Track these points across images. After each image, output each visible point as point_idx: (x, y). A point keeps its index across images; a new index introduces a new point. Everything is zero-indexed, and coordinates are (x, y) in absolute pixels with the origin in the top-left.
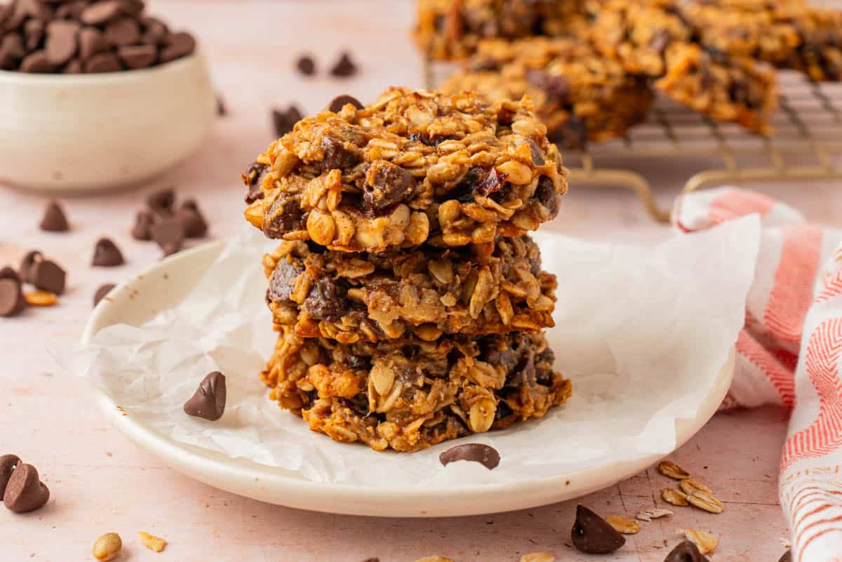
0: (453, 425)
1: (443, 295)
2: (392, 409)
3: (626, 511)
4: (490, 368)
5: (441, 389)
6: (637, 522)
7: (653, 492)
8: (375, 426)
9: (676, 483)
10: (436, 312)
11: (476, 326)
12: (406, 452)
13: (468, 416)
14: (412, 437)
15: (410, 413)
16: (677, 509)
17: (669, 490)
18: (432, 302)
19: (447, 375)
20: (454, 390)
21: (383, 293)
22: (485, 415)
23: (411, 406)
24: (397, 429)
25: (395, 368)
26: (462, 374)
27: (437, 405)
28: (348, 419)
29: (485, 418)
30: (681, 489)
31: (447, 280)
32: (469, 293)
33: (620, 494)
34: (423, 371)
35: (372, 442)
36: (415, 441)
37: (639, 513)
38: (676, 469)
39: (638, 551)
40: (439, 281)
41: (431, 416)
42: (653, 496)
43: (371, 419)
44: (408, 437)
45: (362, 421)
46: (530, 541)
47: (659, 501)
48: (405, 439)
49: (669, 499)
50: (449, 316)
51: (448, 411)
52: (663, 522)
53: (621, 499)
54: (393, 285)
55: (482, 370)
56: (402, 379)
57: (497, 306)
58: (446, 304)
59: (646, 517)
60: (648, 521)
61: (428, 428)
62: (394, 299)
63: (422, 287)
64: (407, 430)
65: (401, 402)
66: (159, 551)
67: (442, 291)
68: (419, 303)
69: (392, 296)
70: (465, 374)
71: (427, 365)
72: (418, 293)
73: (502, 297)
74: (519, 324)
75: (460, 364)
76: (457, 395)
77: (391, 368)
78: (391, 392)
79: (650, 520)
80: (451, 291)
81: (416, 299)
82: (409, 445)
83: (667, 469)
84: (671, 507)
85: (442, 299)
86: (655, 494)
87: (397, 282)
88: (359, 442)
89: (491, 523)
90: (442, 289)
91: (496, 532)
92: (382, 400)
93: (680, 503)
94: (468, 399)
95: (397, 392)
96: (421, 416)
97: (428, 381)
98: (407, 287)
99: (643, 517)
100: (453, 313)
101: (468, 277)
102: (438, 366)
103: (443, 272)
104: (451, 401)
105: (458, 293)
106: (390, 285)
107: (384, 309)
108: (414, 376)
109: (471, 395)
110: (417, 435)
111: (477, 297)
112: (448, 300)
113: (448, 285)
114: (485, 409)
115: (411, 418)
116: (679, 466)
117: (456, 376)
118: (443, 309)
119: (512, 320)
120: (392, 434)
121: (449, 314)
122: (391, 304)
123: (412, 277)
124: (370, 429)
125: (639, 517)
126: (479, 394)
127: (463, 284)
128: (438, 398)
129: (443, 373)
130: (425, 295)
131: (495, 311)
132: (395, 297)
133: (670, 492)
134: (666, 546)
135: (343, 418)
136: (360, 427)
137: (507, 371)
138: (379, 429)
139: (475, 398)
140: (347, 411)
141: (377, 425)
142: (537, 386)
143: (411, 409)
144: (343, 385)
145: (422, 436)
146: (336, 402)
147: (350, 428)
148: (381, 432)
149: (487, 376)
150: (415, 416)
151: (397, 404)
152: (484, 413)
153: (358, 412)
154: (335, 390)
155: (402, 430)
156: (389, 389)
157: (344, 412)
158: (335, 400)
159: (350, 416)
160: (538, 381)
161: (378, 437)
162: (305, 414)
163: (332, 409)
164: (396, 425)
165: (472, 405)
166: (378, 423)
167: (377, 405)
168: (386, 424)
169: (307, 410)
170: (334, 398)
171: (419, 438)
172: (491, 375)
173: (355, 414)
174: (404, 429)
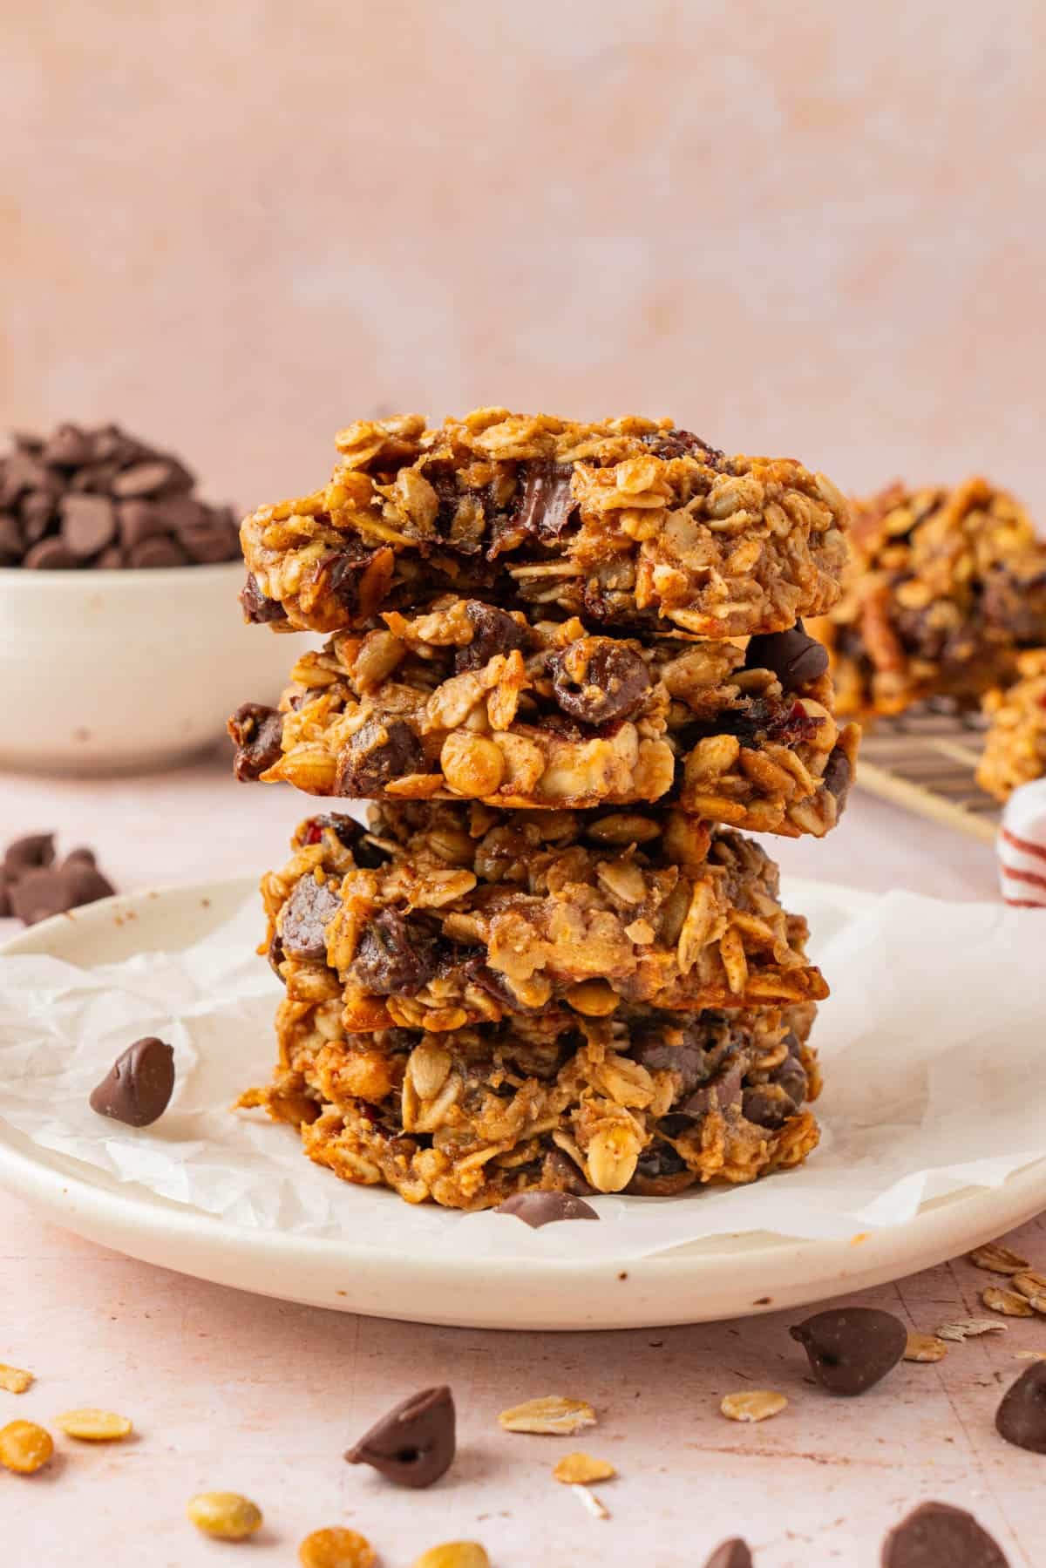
0: (555, 1169)
1: (629, 924)
2: (441, 1126)
3: (916, 1326)
4: (641, 1071)
5: (535, 1099)
6: (940, 1341)
7: (962, 1294)
8: (409, 1155)
9: (1007, 1280)
10: (617, 956)
11: (681, 992)
12: (457, 1208)
13: (585, 1156)
14: (465, 1180)
15: (473, 1136)
16: (1012, 1321)
17: (993, 1290)
18: (609, 935)
19: (554, 1076)
20: (559, 1102)
21: (517, 917)
22: (615, 1157)
23: (473, 1123)
24: (443, 1162)
26: (580, 1076)
27: (524, 1129)
28: (363, 1140)
29: (618, 1162)
30: (1017, 1289)
31: (636, 896)
32: (677, 924)
33: (900, 1298)
34: (506, 1062)
35: (405, 1186)
36: (474, 1189)
37: (941, 1327)
38: (1004, 1256)
39: (945, 1391)
40: (620, 899)
41: (508, 1146)
42: (964, 1301)
43: (405, 1144)
44: (459, 1179)
45: (387, 1144)
46: (738, 1374)
47: (977, 1309)
48: (454, 1182)
49: (996, 1305)
50: (639, 965)
51: (546, 1141)
52: (989, 1343)
53: (905, 1306)
54: (534, 904)
55: (622, 1073)
56: (463, 1072)
57: (724, 953)
58: (635, 940)
59: (957, 1333)
60: (959, 1341)
61: (508, 1170)
62: (537, 928)
63: (589, 909)
64: (460, 1167)
65: (455, 1113)
66: (19, 1392)
67: (628, 915)
68: (584, 938)
69: (533, 923)
70: (588, 1075)
71: (515, 1053)
72: (582, 919)
73: (733, 937)
74: (762, 991)
75: (579, 1057)
76: (566, 1113)
77: (448, 1051)
78: (440, 1092)
79: (963, 1339)
80: (644, 915)
81: (580, 929)
82: (461, 1195)
83: (986, 1257)
84: (1000, 1318)
85: (628, 931)
86: (966, 1297)
87: (541, 898)
88: (383, 1185)
89: (659, 1345)
90: (627, 912)
91: (669, 1361)
92: (424, 1106)
93: (1017, 1311)
94: (587, 1122)
95: (451, 1094)
96: (492, 1144)
97: (513, 1081)
98: (563, 906)
99: (950, 1335)
100: (647, 958)
101: (673, 893)
102: (538, 1058)
103: (627, 884)
104: (553, 1123)
105: (656, 921)
106: (529, 905)
107: (519, 949)
108: (486, 1068)
109: (594, 1117)
110: (478, 1176)
111: (691, 933)
112: (641, 933)
113: (638, 905)
114: (618, 1144)
115: (472, 1146)
116: (1010, 1251)
117: (568, 1079)
118: (629, 950)
119: (747, 983)
120: (433, 1171)
121: (639, 959)
122: (532, 939)
123: (569, 889)
124: (400, 1159)
125: (941, 1335)
126: (610, 1116)
127: (664, 905)
128: (525, 1115)
129: (545, 1071)
130: (595, 923)
131: (718, 964)
132: (539, 923)
133: (997, 1293)
134: (1000, 1381)
135: (358, 1136)
136: (383, 1154)
137: (682, 1087)
138: (416, 1161)
139: (600, 1121)
140: (365, 1123)
141: (414, 1153)
142: (740, 1121)
143: (474, 1128)
144: (359, 1075)
145: (491, 1182)
146: (351, 1108)
147: (365, 1155)
148: (418, 1166)
149: (633, 1086)
150: (478, 1143)
151: (449, 1117)
152: (616, 1152)
153: (384, 1128)
154: (345, 1083)
155: (451, 1165)
156: (438, 1087)
157: (358, 1124)
158: (348, 1103)
159: (369, 1132)
160: (745, 1113)
161: (413, 1177)
162: (307, 1131)
163: (345, 1121)
164: (444, 1155)
165: (593, 1134)
166: (415, 1149)
167: (416, 1116)
168: (428, 1152)
169: (310, 1122)
170: (347, 1100)
171: (482, 1184)
172: (642, 1085)
173: (378, 1131)
174: (455, 1163)
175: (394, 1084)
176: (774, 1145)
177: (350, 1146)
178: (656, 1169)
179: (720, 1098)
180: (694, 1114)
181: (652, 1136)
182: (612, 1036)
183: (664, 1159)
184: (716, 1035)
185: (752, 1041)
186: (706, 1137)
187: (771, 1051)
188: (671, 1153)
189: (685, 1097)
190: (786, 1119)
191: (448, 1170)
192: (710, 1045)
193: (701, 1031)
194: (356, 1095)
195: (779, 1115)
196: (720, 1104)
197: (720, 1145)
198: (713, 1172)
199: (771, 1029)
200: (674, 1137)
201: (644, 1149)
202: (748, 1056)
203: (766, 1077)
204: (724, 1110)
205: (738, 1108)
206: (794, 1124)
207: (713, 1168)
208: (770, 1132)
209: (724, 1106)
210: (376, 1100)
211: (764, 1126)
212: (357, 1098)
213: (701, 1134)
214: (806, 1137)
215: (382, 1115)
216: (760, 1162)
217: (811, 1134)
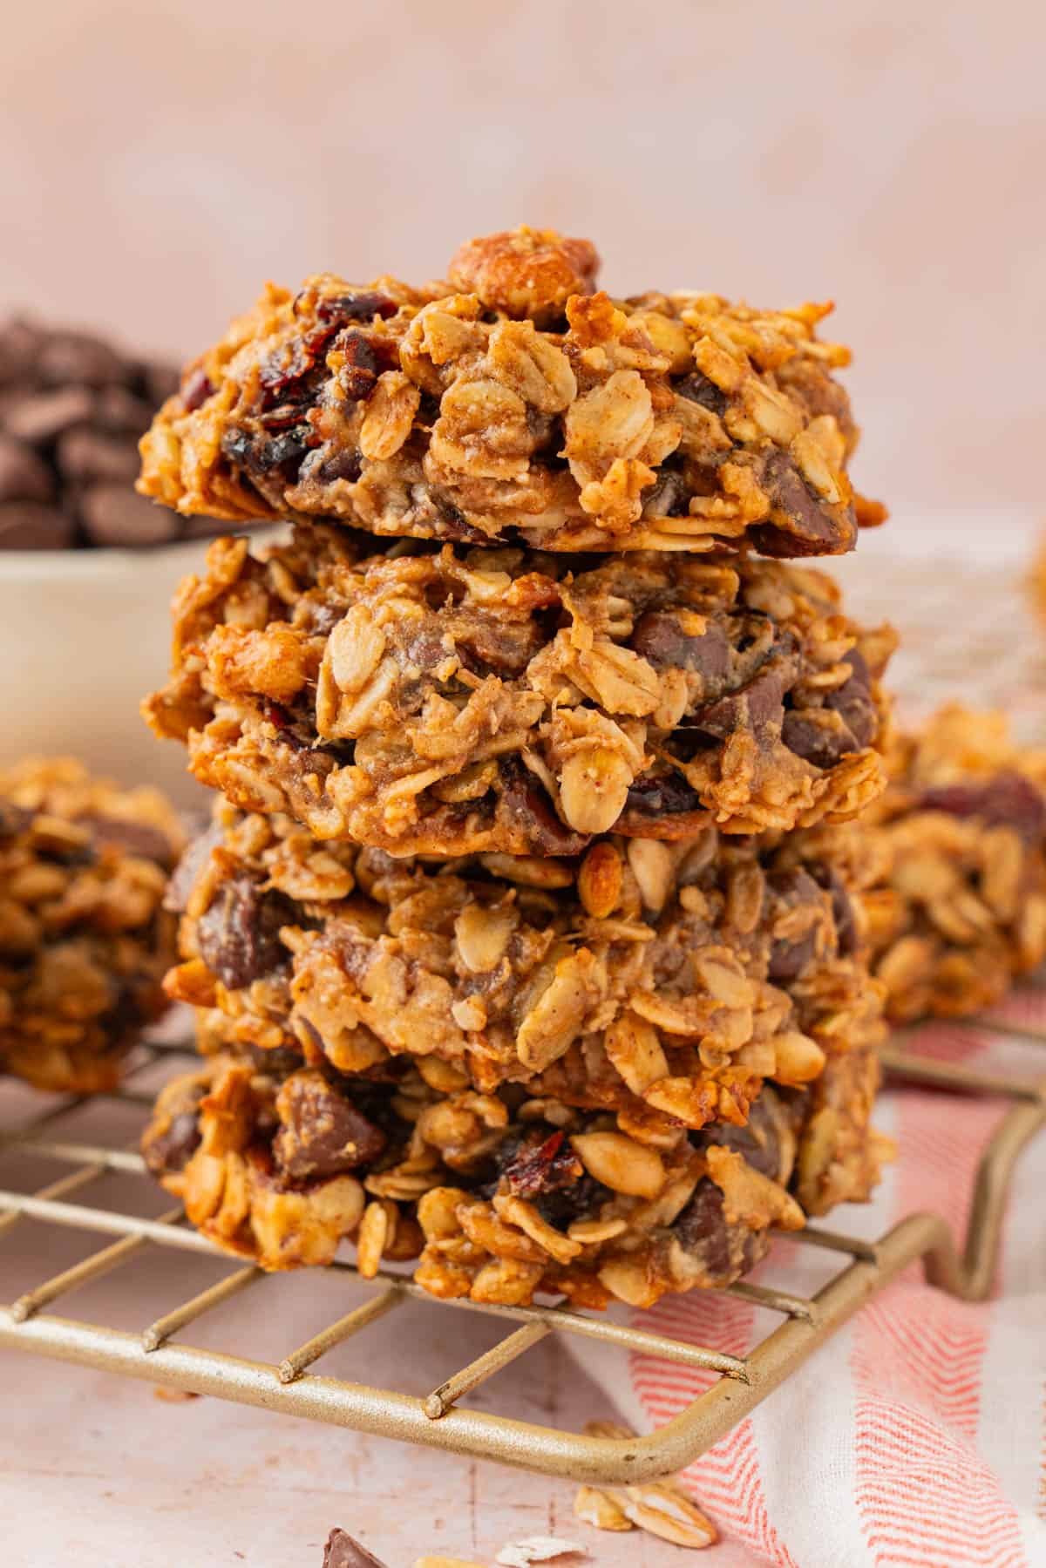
2: (368, 730)
4: (643, 667)
5: (495, 705)
8: (323, 774)
13: (559, 783)
14: (391, 813)
15: (408, 750)
18: (433, 1008)
19: (521, 667)
20: (530, 710)
22: (598, 790)
23: (410, 732)
24: (365, 785)
25: (391, 626)
26: (558, 666)
27: (479, 745)
28: (265, 750)
29: (600, 795)
31: (482, 964)
34: (459, 645)
35: (316, 816)
36: (402, 826)
40: (463, 963)
41: (456, 769)
43: (319, 758)
44: (383, 811)
45: (295, 758)
48: (376, 815)
54: (361, 944)
55: (616, 665)
56: (402, 655)
58: (460, 1022)
61: (453, 805)
62: (350, 978)
63: (418, 966)
64: (387, 793)
65: (386, 713)
67: (464, 987)
68: (402, 1003)
70: (568, 668)
71: (474, 630)
72: (407, 978)
75: (559, 640)
76: (536, 726)
77: (381, 627)
78: (368, 684)
80: (483, 993)
81: (400, 991)
85: (455, 1007)
87: (371, 940)
88: (288, 815)
90: (464, 982)
92: (345, 701)
94: (560, 742)
95: (382, 687)
96: (435, 763)
97: (466, 676)
98: (387, 957)
101: (535, 965)
102: (502, 638)
103: (479, 944)
104: (519, 739)
105: (496, 1002)
106: (355, 945)
108: (432, 653)
109: (570, 734)
110: (409, 808)
112: (469, 1014)
113: (480, 974)
114: (601, 773)
115: (407, 765)
118: (454, 1031)
120: (351, 797)
121: (464, 1046)
122: (344, 991)
124: (311, 779)
128: (484, 726)
129: (512, 658)
130: (423, 986)
135: (258, 747)
136: (290, 772)
137: (700, 692)
138: (330, 781)
139: (576, 742)
140: (268, 729)
141: (330, 771)
142: (778, 748)
143: (410, 740)
144: (261, 661)
145: (428, 821)
146: (252, 710)
147: (266, 772)
148: (332, 790)
149: (630, 685)
150: (414, 761)
151: (378, 717)
152: (598, 784)
153: (293, 737)
154: (242, 673)
155: (376, 790)
156: (364, 678)
157: (260, 730)
158: (250, 704)
159: (272, 742)
160: (785, 738)
161: (325, 803)
162: (196, 740)
163: (243, 727)
164: (367, 776)
165: (568, 759)
166: (332, 766)
167: (335, 713)
168: (348, 769)
169: (200, 730)
170: (248, 699)
171: (414, 821)
172: (642, 685)
173: (284, 741)
174: (380, 788)
175: (309, 675)
176: (822, 785)
177: (247, 757)
178: (657, 803)
179: (752, 712)
180: (715, 729)
181: (653, 758)
182: (607, 615)
183: (669, 791)
184: (755, 630)
185: (804, 647)
186: (728, 760)
187: (827, 667)
188: (678, 782)
189: (705, 706)
190: (842, 756)
191: (371, 796)
192: (746, 642)
193: (734, 625)
194: (256, 690)
195: (833, 752)
196: (751, 719)
197: (747, 773)
198: (732, 810)
199: (832, 638)
200: (686, 760)
201: (638, 778)
202: (796, 664)
203: (818, 701)
204: (757, 729)
205: (776, 728)
206: (854, 761)
207: (732, 804)
208: (818, 771)
209: (757, 723)
210: (283, 697)
211: (812, 762)
212: (261, 696)
213: (722, 756)
214: (867, 779)
215: (293, 721)
216: (801, 804)
217: (875, 776)
